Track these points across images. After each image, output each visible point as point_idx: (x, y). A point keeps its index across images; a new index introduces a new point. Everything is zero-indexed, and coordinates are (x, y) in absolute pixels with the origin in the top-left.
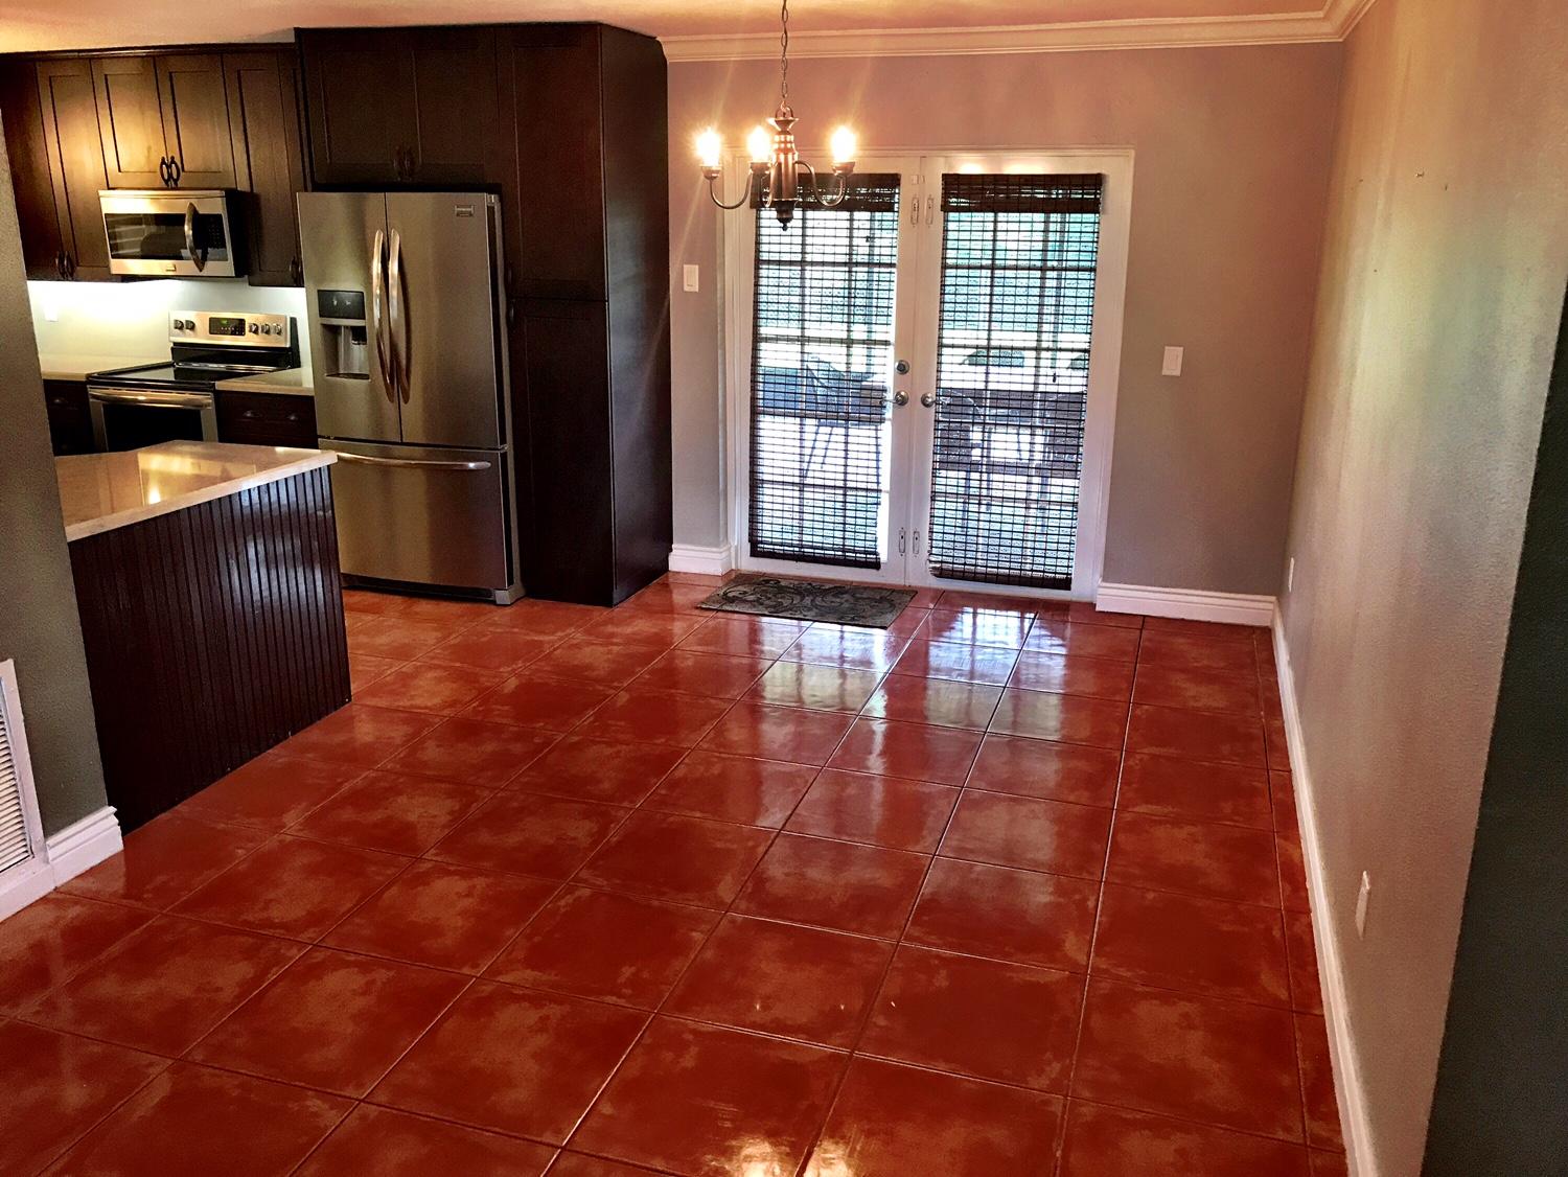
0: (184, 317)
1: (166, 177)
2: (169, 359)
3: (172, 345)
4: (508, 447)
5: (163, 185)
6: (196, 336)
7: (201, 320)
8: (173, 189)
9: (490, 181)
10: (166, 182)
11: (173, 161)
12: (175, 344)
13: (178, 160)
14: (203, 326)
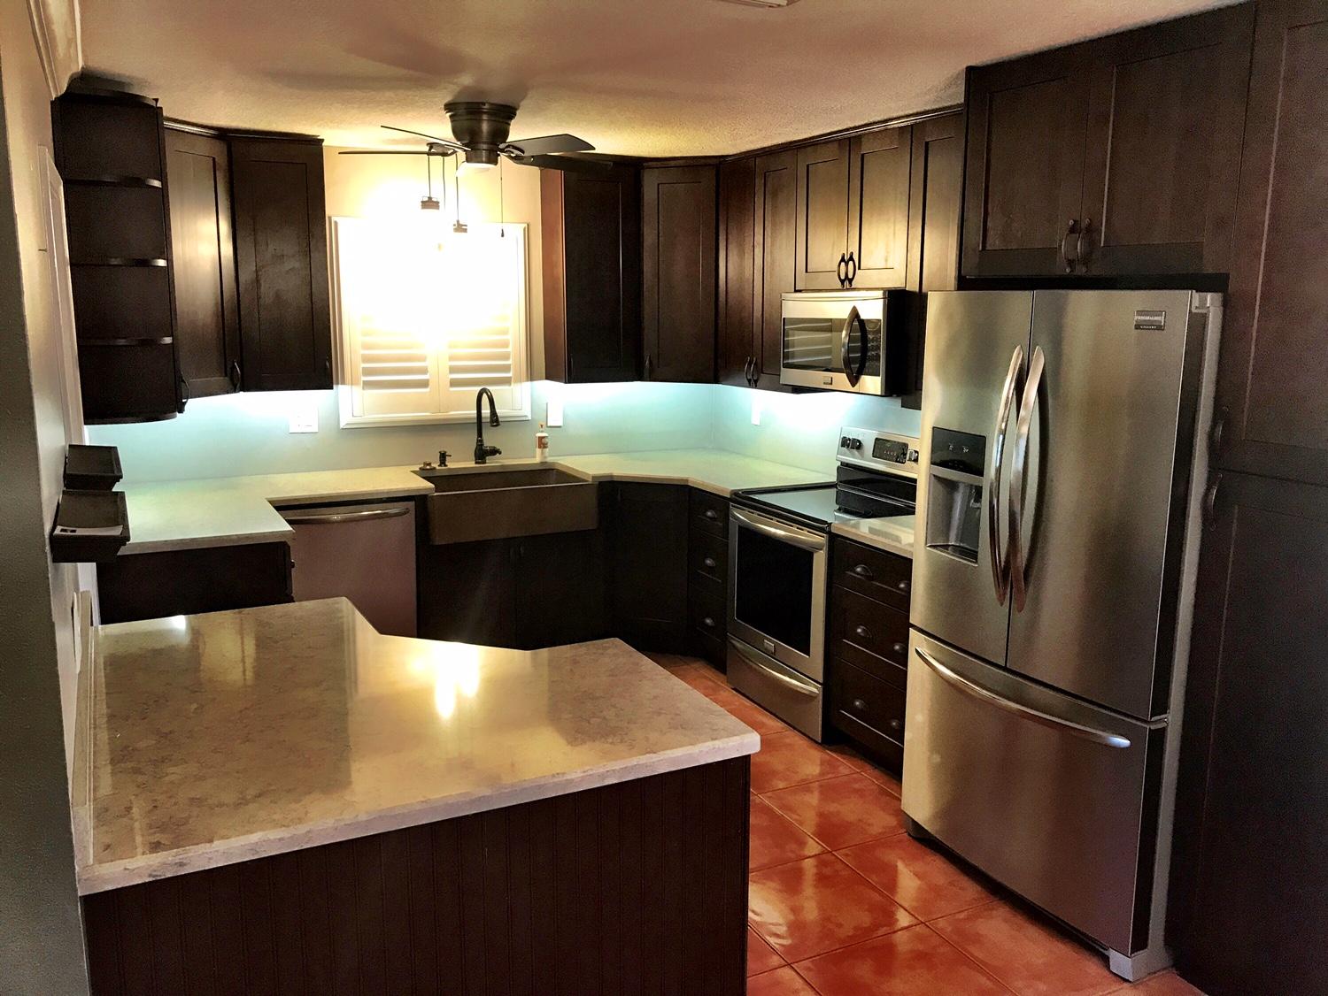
0: (853, 434)
1: (843, 278)
2: (833, 479)
3: (839, 464)
4: (1173, 720)
5: (839, 285)
6: (862, 457)
7: (868, 437)
8: (848, 290)
9: (1209, 270)
10: (842, 282)
11: (851, 258)
12: (842, 464)
13: (856, 257)
14: (869, 445)
